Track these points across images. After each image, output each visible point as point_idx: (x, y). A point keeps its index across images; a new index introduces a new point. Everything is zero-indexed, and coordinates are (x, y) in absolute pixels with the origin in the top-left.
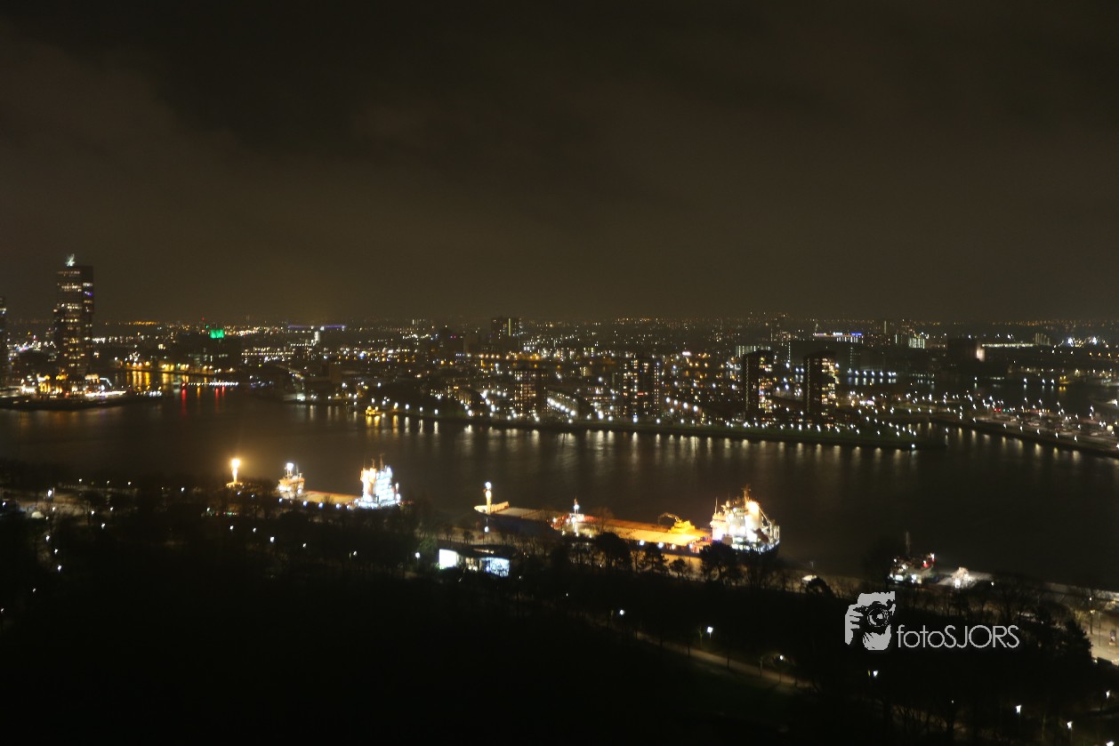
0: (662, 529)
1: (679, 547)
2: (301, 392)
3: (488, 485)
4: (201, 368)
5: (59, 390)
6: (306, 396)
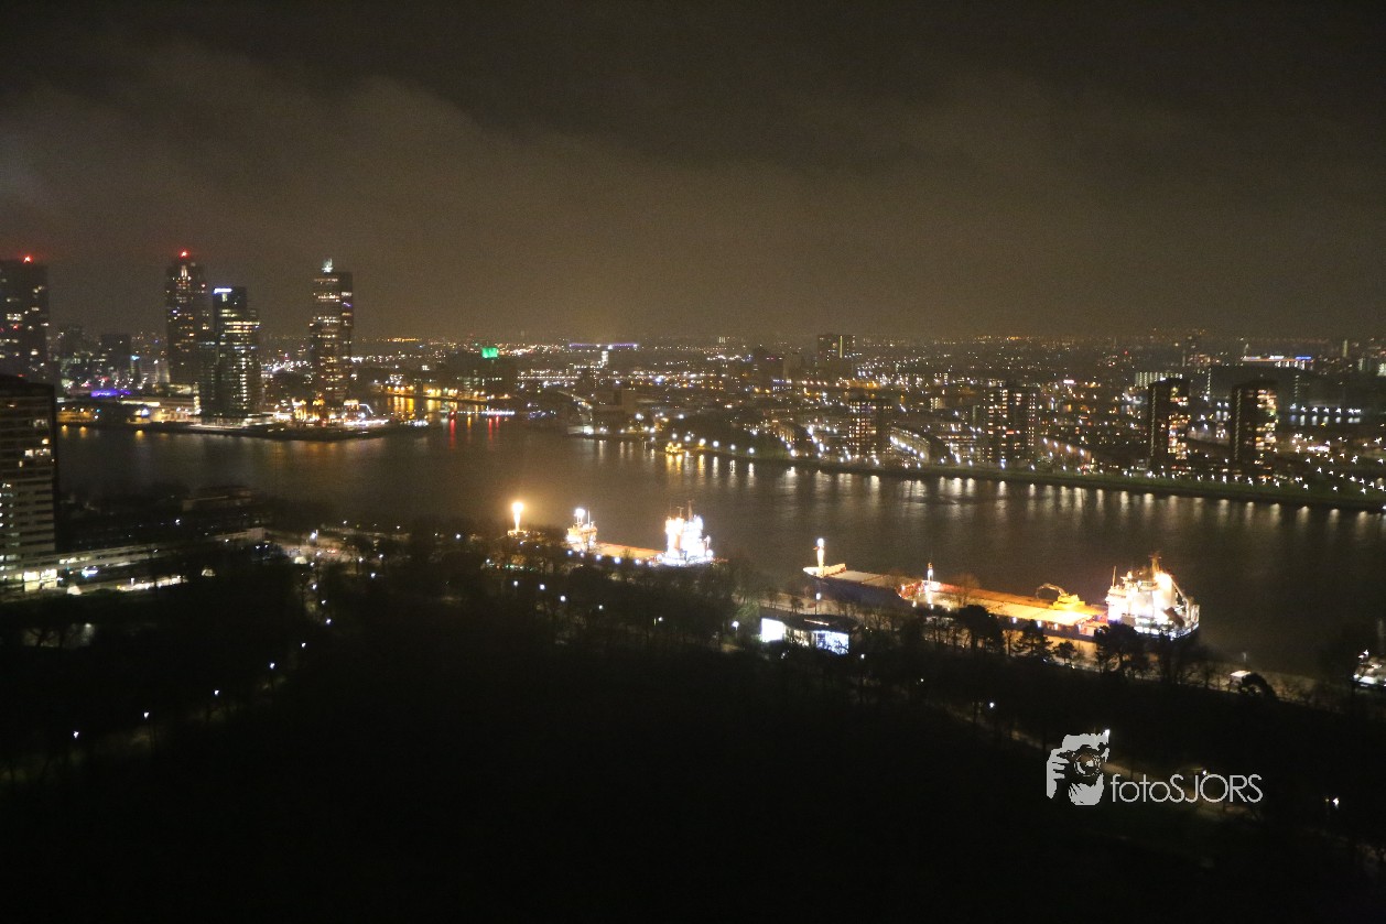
0: (1041, 604)
1: (1064, 627)
2: (589, 424)
3: (821, 542)
4: (472, 394)
5: (316, 418)
6: (594, 428)
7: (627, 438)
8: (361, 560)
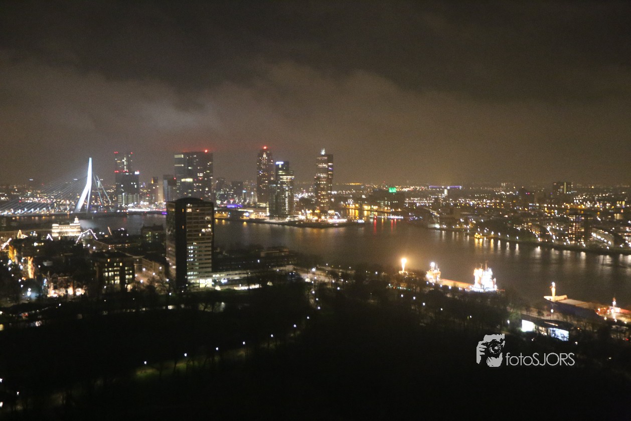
2: (438, 223)
3: (554, 284)
4: (384, 208)
5: (316, 218)
6: (440, 225)
7: (456, 230)
8: (333, 281)
